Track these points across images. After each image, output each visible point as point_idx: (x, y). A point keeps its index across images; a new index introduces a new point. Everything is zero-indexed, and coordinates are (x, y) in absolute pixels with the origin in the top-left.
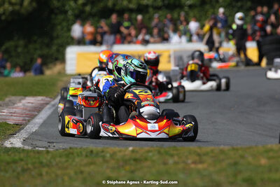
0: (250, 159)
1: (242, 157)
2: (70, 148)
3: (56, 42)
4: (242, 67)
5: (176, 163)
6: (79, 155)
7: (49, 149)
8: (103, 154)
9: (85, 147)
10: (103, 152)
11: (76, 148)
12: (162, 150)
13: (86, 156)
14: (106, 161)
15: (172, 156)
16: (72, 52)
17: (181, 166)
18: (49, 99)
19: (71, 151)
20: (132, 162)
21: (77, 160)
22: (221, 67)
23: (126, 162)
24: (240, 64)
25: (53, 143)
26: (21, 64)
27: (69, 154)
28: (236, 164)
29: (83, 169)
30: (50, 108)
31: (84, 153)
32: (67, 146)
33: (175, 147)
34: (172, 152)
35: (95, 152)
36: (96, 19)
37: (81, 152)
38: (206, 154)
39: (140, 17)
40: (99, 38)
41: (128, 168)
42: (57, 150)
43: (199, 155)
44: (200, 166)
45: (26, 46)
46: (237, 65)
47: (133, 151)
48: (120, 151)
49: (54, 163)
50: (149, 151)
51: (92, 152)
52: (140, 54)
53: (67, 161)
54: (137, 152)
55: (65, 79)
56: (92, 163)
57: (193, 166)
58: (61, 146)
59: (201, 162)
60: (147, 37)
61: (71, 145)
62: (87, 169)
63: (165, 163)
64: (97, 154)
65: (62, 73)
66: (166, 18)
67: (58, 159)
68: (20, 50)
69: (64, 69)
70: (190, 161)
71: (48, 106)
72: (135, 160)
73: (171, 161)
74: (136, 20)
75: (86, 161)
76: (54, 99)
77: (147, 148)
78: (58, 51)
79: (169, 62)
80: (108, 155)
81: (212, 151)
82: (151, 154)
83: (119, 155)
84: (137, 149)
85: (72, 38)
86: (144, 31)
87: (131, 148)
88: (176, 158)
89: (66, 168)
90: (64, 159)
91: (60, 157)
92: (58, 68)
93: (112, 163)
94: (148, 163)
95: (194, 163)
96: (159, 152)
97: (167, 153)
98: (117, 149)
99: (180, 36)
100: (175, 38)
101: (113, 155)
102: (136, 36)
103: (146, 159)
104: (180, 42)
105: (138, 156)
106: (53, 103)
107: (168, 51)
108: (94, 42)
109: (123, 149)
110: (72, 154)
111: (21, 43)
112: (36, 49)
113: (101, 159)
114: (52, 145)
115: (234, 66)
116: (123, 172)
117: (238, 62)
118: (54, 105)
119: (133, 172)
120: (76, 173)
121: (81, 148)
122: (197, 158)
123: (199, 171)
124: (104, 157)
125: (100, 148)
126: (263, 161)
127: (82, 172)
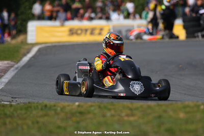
0: (171, 113)
1: (165, 111)
2: (29, 103)
3: (20, 17)
4: (167, 40)
5: (113, 116)
6: (36, 108)
7: (13, 103)
8: (55, 108)
9: (40, 102)
10: (55, 106)
11: (34, 103)
12: (102, 106)
13: (42, 109)
14: (57, 113)
15: (110, 110)
16: (32, 26)
17: (116, 118)
18: (13, 63)
19: (30, 105)
20: (78, 114)
21: (34, 112)
22: (150, 39)
23: (73, 114)
24: (165, 37)
25: (15, 98)
27: (28, 107)
28: (160, 117)
29: (38, 119)
30: (13, 71)
31: (40, 107)
32: (26, 101)
33: (112, 102)
34: (110, 107)
35: (48, 106)
37: (37, 106)
38: (137, 109)
40: (54, 15)
41: (74, 119)
42: (18, 104)
43: (131, 109)
44: (132, 119)
46: (163, 38)
47: (79, 106)
48: (68, 106)
49: (15, 114)
50: (91, 106)
51: (46, 106)
52: (87, 28)
53: (26, 113)
54: (82, 107)
55: (27, 47)
56: (46, 115)
57: (126, 118)
59: (133, 115)
61: (30, 100)
62: (41, 120)
63: (104, 116)
64: (50, 108)
65: (24, 42)
67: (19, 112)
69: (26, 39)
70: (123, 114)
71: (12, 69)
72: (81, 113)
73: (108, 114)
75: (41, 113)
76: (17, 63)
77: (90, 104)
78: (21, 24)
80: (59, 109)
81: (141, 106)
82: (93, 108)
83: (68, 109)
84: (82, 104)
87: (77, 104)
88: (113, 112)
89: (25, 119)
90: (23, 112)
91: (21, 109)
92: (21, 38)
93: (62, 115)
94: (90, 116)
95: (127, 115)
96: (100, 107)
97: (105, 107)
98: (66, 104)
99: (119, 14)
100: (114, 16)
101: (63, 108)
103: (89, 112)
105: (82, 110)
106: (16, 66)
107: (108, 26)
109: (71, 104)
110: (31, 107)
113: (53, 112)
114: (14, 100)
115: (161, 39)
116: (70, 122)
117: (163, 36)
118: (17, 68)
119: (78, 122)
120: (33, 123)
121: (37, 103)
122: (129, 112)
123: (130, 123)
124: (55, 110)
125: (52, 103)
126: (182, 115)
127: (38, 122)
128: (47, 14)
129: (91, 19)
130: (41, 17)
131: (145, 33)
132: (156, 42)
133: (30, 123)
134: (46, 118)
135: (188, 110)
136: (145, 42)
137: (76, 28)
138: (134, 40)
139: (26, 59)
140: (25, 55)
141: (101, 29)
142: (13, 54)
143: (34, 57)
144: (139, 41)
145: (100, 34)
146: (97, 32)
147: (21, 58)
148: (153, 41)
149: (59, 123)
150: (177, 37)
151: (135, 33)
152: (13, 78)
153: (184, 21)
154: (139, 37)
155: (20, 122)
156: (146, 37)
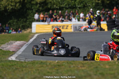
0: (102, 66)
1: (99, 65)
2: (34, 61)
3: (28, 20)
4: (99, 31)
5: (74, 67)
6: (37, 63)
7: (26, 61)
8: (46, 63)
9: (39, 60)
10: (46, 62)
11: (36, 61)
12: (69, 62)
13: (40, 64)
14: (47, 66)
15: (72, 64)
16: (34, 24)
17: (76, 68)
18: (26, 42)
19: (34, 62)
20: (57, 66)
21: (36, 65)
22: (91, 31)
23: (55, 66)
24: (98, 30)
26: (15, 29)
27: (33, 63)
28: (97, 67)
29: (38, 68)
30: (26, 46)
31: (39, 63)
32: (32, 60)
34: (72, 63)
35: (43, 62)
36: (44, 12)
37: (38, 62)
38: (85, 64)
39: (60, 12)
40: (45, 19)
41: (56, 68)
43: (83, 64)
44: (83, 68)
45: (17, 22)
46: (97, 30)
47: (58, 62)
48: (53, 62)
49: (28, 66)
50: (64, 62)
51: (42, 62)
52: (60, 25)
53: (32, 66)
54: (59, 62)
55: (32, 34)
56: (42, 66)
57: (80, 68)
58: (30, 60)
59: (84, 67)
60: (63, 19)
61: (34, 60)
63: (70, 67)
65: (31, 32)
66: (70, 12)
67: (29, 65)
68: (14, 23)
69: (31, 30)
70: (79, 66)
71: (25, 45)
72: (59, 65)
73: (72, 66)
74: (59, 12)
75: (40, 66)
77: (63, 61)
78: (29, 24)
79: (71, 29)
80: (48, 64)
81: (88, 62)
82: (64, 63)
83: (52, 64)
84: (59, 61)
85: (35, 19)
86: (62, 17)
87: (57, 61)
88: (74, 65)
89: (32, 68)
90: (31, 65)
91: (30, 64)
92: (29, 30)
93: (50, 67)
94: (63, 67)
95: (81, 67)
96: (68, 63)
97: (70, 63)
98: (51, 61)
99: (75, 19)
101: (50, 63)
102: (59, 19)
103: (63, 65)
104: (75, 21)
107: (71, 24)
108: (43, 21)
110: (35, 63)
111: (15, 20)
112: (21, 23)
113: (45, 65)
114: (27, 59)
115: (96, 31)
116: (54, 70)
117: (97, 29)
118: (27, 45)
119: (57, 70)
120: (36, 70)
121: (38, 61)
122: (82, 65)
123: (83, 70)
124: (46, 64)
125: (45, 61)
126: (107, 67)
127: (38, 70)
128: (41, 19)
129: (62, 21)
130: (38, 21)
131: (88, 28)
132: (94, 32)
133: (34, 70)
134: (42, 68)
135: (110, 64)
136: (89, 32)
137: (56, 25)
138: (83, 31)
139: (31, 40)
140: (31, 38)
141: (67, 26)
142: (25, 38)
143: (35, 39)
144: (86, 31)
145: (67, 28)
146: (65, 27)
147: (29, 40)
148: (93, 31)
149: (48, 70)
150: (104, 30)
151: (84, 28)
152: (26, 49)
153: (107, 22)
154: (85, 30)
155: (30, 70)
156: (89, 30)
